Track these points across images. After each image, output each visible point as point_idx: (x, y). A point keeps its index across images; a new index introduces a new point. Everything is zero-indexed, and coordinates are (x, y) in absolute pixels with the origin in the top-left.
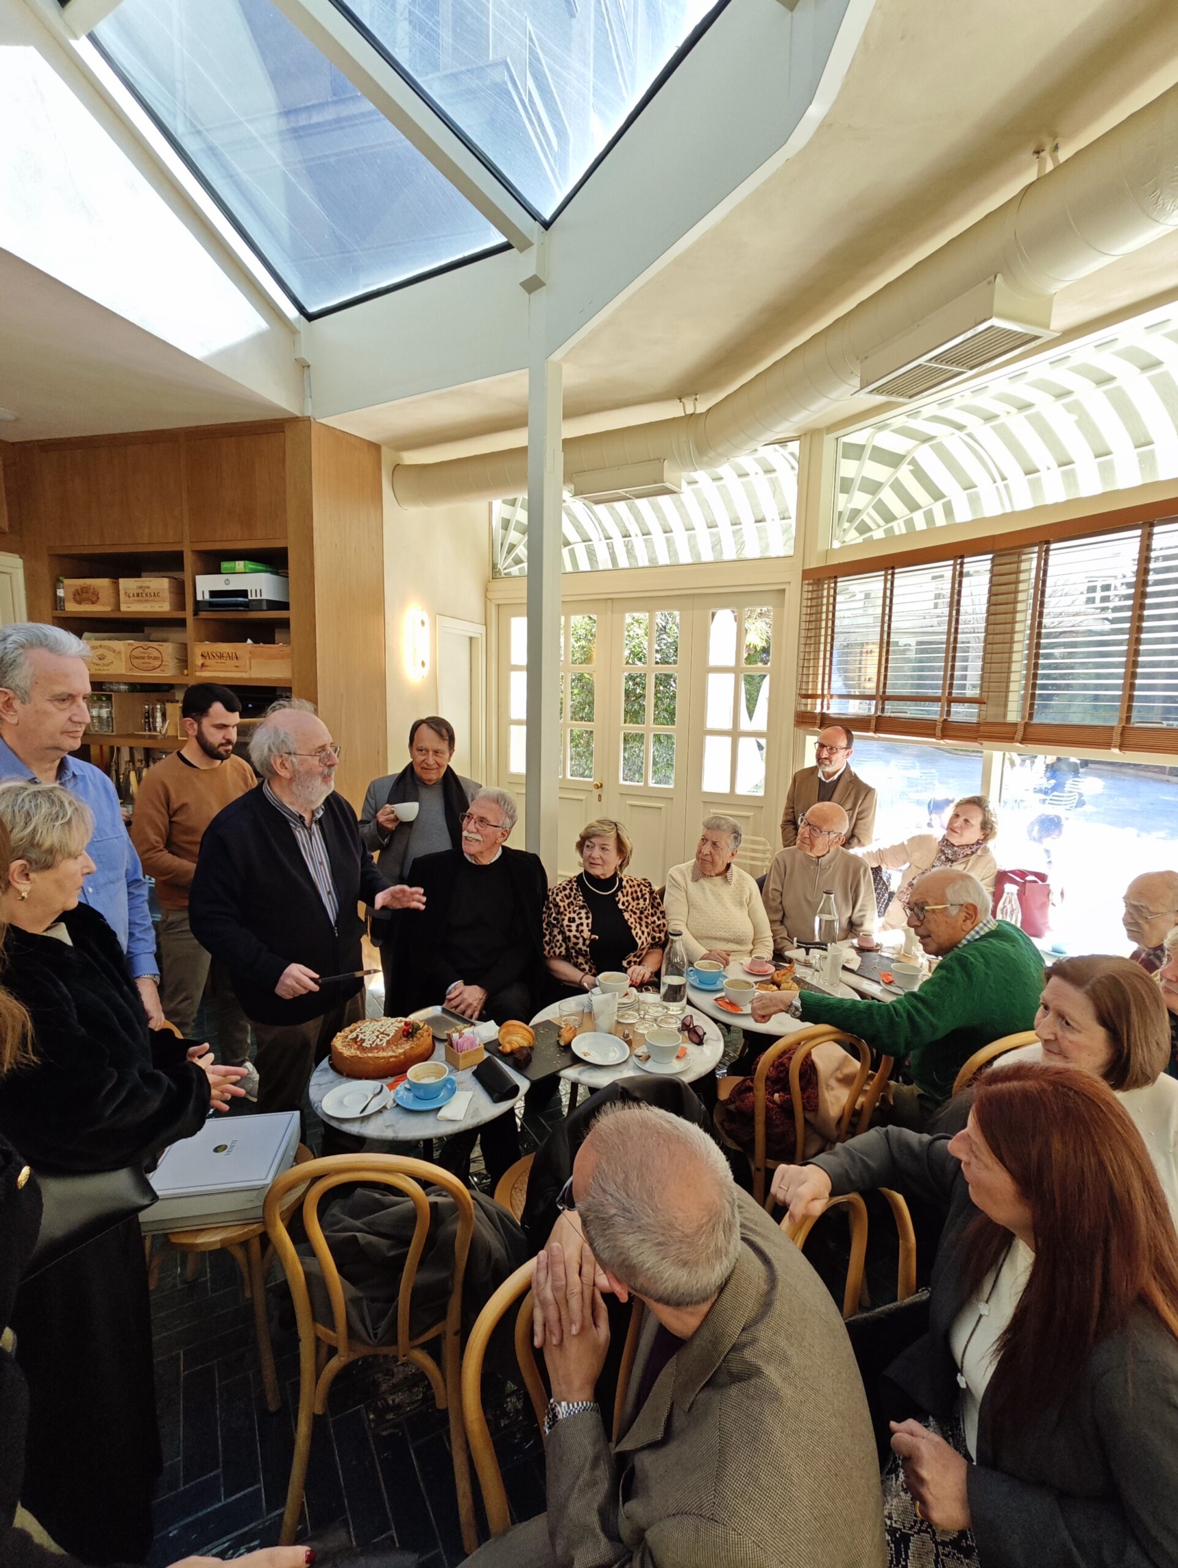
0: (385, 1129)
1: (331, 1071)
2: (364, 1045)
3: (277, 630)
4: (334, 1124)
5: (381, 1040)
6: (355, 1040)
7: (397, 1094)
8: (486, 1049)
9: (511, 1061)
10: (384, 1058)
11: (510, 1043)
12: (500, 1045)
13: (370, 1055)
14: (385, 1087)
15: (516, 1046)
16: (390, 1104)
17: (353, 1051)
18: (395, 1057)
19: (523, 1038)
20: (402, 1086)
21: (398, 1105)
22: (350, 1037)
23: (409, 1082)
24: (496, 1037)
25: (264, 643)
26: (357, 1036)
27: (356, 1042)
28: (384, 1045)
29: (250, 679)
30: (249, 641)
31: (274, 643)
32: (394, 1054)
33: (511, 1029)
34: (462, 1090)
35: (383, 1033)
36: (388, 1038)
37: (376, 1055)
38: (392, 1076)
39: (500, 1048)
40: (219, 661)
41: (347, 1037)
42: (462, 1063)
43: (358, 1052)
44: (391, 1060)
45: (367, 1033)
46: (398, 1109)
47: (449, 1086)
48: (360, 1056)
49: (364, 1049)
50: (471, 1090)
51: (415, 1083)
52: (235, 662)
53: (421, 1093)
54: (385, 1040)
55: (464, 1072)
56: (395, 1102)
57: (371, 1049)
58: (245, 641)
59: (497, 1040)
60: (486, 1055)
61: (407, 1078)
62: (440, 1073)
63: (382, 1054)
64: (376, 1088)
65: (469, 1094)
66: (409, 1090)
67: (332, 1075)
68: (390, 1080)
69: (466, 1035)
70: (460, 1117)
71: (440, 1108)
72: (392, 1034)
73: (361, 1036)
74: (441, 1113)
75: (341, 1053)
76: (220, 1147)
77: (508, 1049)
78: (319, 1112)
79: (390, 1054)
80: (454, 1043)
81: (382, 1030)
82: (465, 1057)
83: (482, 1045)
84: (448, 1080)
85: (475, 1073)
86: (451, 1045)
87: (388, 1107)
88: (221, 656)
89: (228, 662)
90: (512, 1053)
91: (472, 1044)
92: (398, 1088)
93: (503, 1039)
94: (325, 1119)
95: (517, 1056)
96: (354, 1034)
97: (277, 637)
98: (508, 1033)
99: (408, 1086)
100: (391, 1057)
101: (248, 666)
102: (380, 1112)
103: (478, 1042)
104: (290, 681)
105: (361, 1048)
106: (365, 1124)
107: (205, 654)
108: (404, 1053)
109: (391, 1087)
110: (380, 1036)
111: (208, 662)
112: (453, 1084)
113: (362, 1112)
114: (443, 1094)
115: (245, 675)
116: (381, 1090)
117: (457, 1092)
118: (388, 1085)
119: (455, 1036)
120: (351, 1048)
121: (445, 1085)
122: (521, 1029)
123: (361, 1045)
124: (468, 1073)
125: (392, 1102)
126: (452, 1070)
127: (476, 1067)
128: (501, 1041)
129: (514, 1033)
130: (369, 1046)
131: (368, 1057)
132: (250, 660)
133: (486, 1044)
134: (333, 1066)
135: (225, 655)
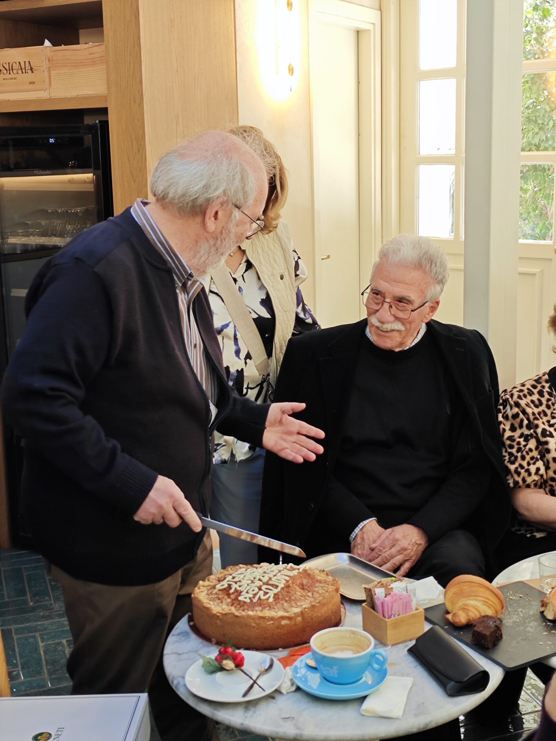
0: (281, 722)
1: (193, 636)
2: (240, 598)
3: (80, 31)
4: (205, 710)
5: (266, 593)
6: (227, 591)
7: (296, 670)
8: (427, 619)
9: (468, 636)
10: (272, 619)
11: (464, 609)
12: (448, 613)
13: (251, 613)
14: (277, 663)
15: (474, 615)
16: (286, 687)
17: (224, 606)
18: (289, 618)
19: (485, 603)
20: (307, 659)
21: (298, 689)
22: (219, 587)
23: (316, 657)
24: (440, 600)
25: (65, 45)
26: (230, 587)
27: (229, 595)
28: (271, 600)
29: (50, 100)
30: (47, 43)
31: (78, 43)
32: (286, 614)
33: (465, 587)
34: (395, 674)
35: (267, 584)
36: (276, 591)
37: (261, 614)
38: (285, 647)
39: (450, 617)
40: (8, 76)
41: (214, 587)
42: (391, 634)
43: (233, 609)
44: (283, 622)
45: (244, 583)
46: (298, 695)
47: (376, 666)
48: (237, 614)
49: (242, 605)
50: (408, 675)
51: (324, 657)
52: (29, 76)
53: (333, 673)
54: (271, 594)
55: (395, 649)
56: (292, 684)
57: (252, 605)
58: (42, 44)
59: (444, 604)
60: (427, 627)
61: (309, 649)
62: (360, 646)
63: (267, 613)
64: (264, 662)
65: (408, 681)
66: (315, 668)
67: (194, 641)
68: (283, 653)
69: (395, 591)
70: (397, 712)
71: (364, 698)
72: (281, 585)
73: (234, 586)
74: (366, 705)
75: (208, 609)
76: (41, 734)
77: (462, 619)
78: (182, 693)
79: (281, 613)
80: (378, 603)
81: (265, 579)
82: (395, 625)
83: (421, 610)
84: (373, 656)
85: (412, 651)
86: (373, 607)
87: (284, 691)
88: (10, 69)
89: (21, 77)
90: (468, 626)
91: (407, 605)
92: (297, 663)
93: (453, 603)
94: (191, 702)
95: (479, 629)
96: (225, 584)
97: (81, 40)
98: (461, 594)
99: (312, 663)
100: (283, 618)
101: (47, 81)
102: (271, 697)
103: (414, 605)
104: (105, 98)
105: (236, 602)
106: (250, 713)
108: (302, 613)
109: (286, 662)
110: (264, 588)
112: (382, 663)
113: (245, 695)
114: (367, 678)
115: (43, 95)
116: (271, 666)
117: (388, 677)
118: (280, 660)
119: (379, 593)
120: (222, 602)
121: (369, 664)
122: (481, 589)
123: (236, 599)
124: (403, 650)
125: (289, 683)
126: (377, 642)
127: (413, 642)
128: (449, 607)
129: (468, 596)
130: (248, 601)
131: (249, 616)
132: (49, 72)
133: (426, 610)
134: (196, 630)
135: (15, 66)
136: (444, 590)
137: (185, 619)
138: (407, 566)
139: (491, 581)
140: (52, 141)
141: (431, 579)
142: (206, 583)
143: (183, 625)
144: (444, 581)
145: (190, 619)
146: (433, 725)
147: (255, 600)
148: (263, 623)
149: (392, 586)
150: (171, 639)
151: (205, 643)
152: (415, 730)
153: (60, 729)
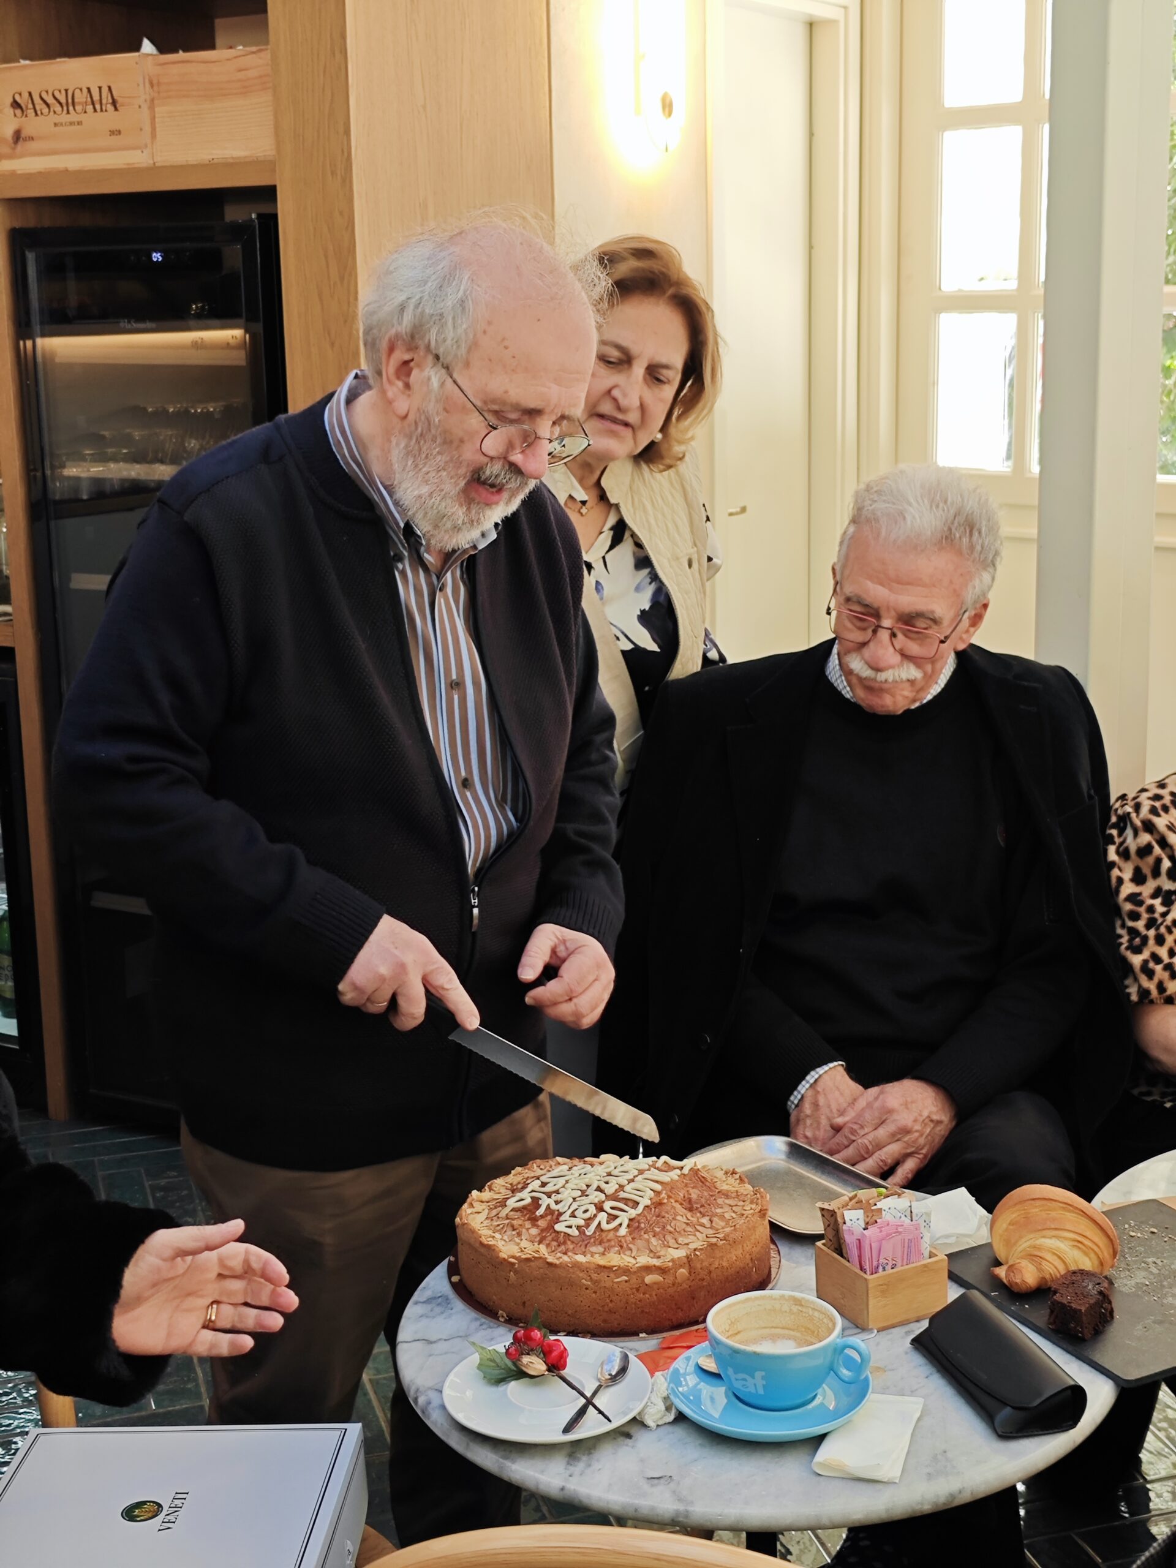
0: (646, 1486)
1: (459, 1305)
2: (559, 1227)
3: (219, 22)
4: (485, 1458)
5: (612, 1218)
6: (530, 1211)
7: (676, 1379)
8: (953, 1277)
9: (1041, 1315)
10: (626, 1271)
11: (1034, 1257)
12: (998, 1263)
13: (580, 1258)
14: (635, 1364)
15: (1054, 1268)
16: (655, 1414)
17: (524, 1244)
18: (662, 1270)
19: (1078, 1244)
20: (700, 1356)
21: (681, 1418)
22: (512, 1203)
23: (718, 1349)
24: (982, 1237)
25: (185, 50)
26: (536, 1202)
27: (534, 1220)
28: (623, 1231)
29: (154, 170)
30: (147, 46)
31: (212, 47)
32: (656, 1262)
33: (1035, 1210)
34: (884, 1390)
35: (614, 1197)
36: (633, 1213)
37: (602, 1262)
38: (652, 1331)
39: (1001, 1272)
40: (64, 118)
41: (503, 1203)
42: (876, 1308)
43: (543, 1249)
44: (649, 1279)
45: (567, 1195)
46: (679, 1431)
47: (845, 1373)
48: (550, 1259)
49: (562, 1240)
50: (913, 1393)
51: (736, 1352)
52: (109, 118)
53: (754, 1385)
54: (624, 1219)
55: (885, 1338)
56: (668, 1409)
57: (583, 1241)
58: (137, 48)
59: (989, 1245)
60: (954, 1293)
61: (705, 1335)
62: (811, 1331)
63: (614, 1259)
64: (609, 1360)
65: (914, 1406)
66: (718, 1376)
67: (461, 1316)
68: (647, 1344)
69: (887, 1216)
70: (891, 1470)
71: (822, 1438)
72: (645, 1202)
73: (545, 1202)
74: (825, 1453)
75: (488, 1247)
76: (140, 1505)
77: (1029, 1276)
78: (435, 1422)
79: (644, 1260)
80: (850, 1240)
81: (610, 1189)
82: (887, 1288)
83: (942, 1256)
84: (839, 1350)
85: (919, 1343)
86: (839, 1248)
87: (650, 1421)
88: (69, 103)
89: (92, 119)
90: (1042, 1292)
91: (911, 1246)
92: (679, 1364)
93: (1009, 1244)
94: (456, 1442)
95: (1065, 1297)
96: (526, 1196)
97: (219, 41)
98: (1026, 1224)
99: (711, 1365)
100: (648, 1269)
101: (147, 128)
102: (623, 1433)
103: (926, 1246)
104: (270, 165)
105: (550, 1234)
106: (581, 1465)
107: (23, 100)
108: (689, 1261)
109: (653, 1364)
110: (607, 1206)
111: (32, 125)
112: (858, 1367)
113: (567, 1430)
114: (827, 1397)
115: (138, 159)
116: (623, 1370)
117: (871, 1396)
118: (640, 1357)
119: (853, 1219)
120: (519, 1235)
121: (831, 1369)
122: (1070, 1215)
123: (550, 1227)
124: (900, 1342)
125: (661, 1406)
126: (847, 1323)
127: (925, 1324)
128: (1001, 1252)
129: (1043, 1229)
130: (574, 1232)
131: (576, 1265)
132: (152, 108)
133: (950, 1256)
134: (463, 1291)
135: (80, 97)
136: (990, 1216)
137: (441, 1269)
138: (909, 1167)
139: (1089, 1199)
140: (157, 257)
141: (963, 1191)
142: (486, 1195)
143: (437, 1281)
144: (988, 1200)
145: (453, 1270)
146: (966, 1497)
147: (590, 1231)
148: (606, 1280)
149: (879, 1205)
150: (412, 1310)
151: (484, 1319)
152: (927, 1508)
153: (182, 1495)
